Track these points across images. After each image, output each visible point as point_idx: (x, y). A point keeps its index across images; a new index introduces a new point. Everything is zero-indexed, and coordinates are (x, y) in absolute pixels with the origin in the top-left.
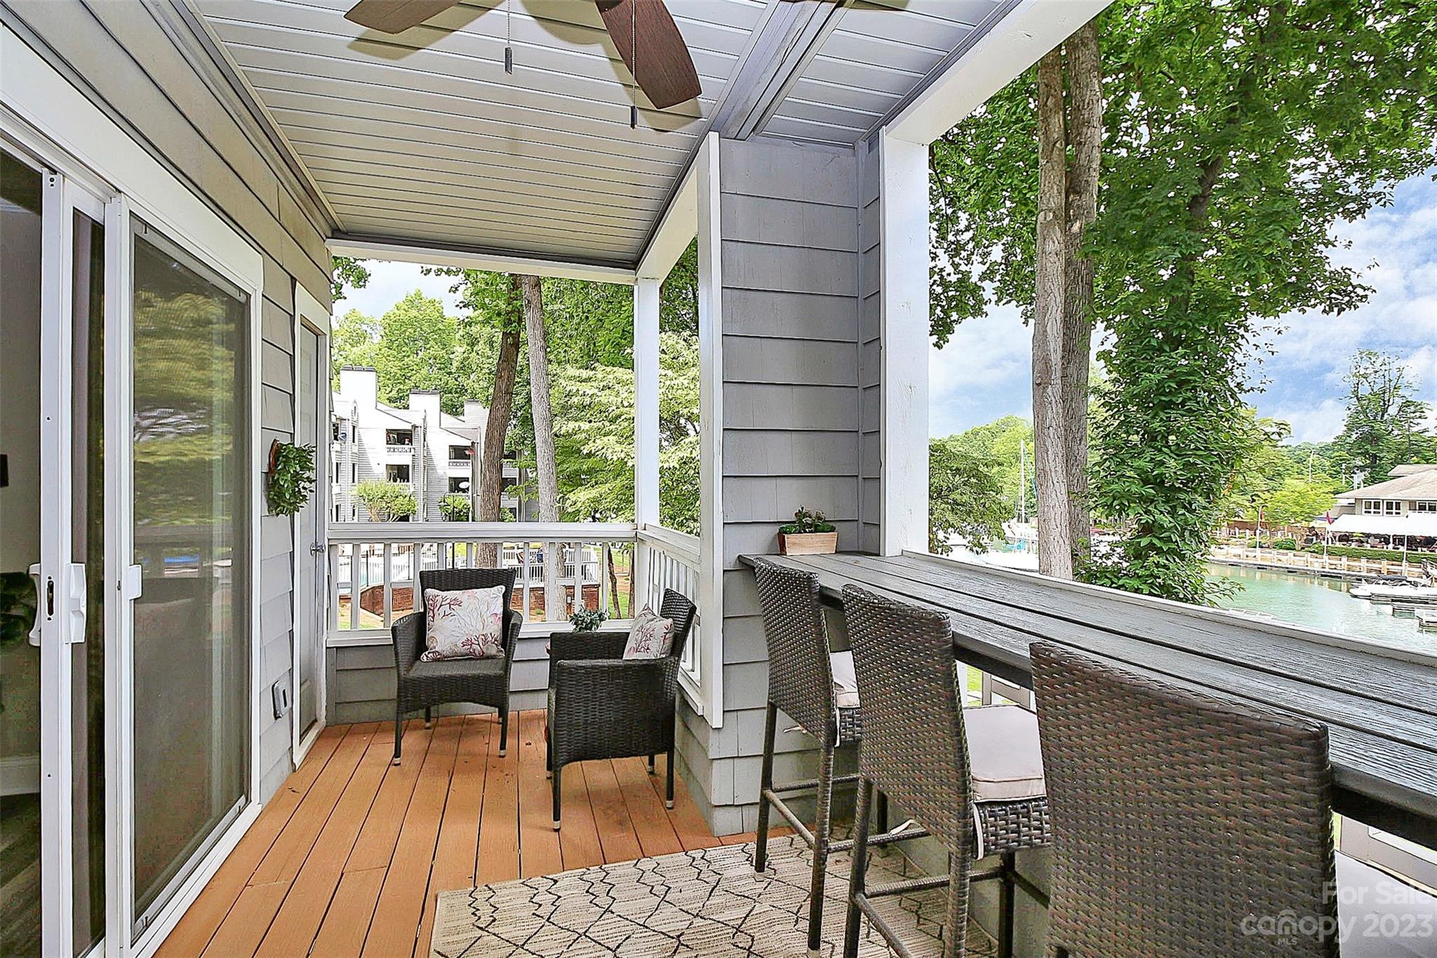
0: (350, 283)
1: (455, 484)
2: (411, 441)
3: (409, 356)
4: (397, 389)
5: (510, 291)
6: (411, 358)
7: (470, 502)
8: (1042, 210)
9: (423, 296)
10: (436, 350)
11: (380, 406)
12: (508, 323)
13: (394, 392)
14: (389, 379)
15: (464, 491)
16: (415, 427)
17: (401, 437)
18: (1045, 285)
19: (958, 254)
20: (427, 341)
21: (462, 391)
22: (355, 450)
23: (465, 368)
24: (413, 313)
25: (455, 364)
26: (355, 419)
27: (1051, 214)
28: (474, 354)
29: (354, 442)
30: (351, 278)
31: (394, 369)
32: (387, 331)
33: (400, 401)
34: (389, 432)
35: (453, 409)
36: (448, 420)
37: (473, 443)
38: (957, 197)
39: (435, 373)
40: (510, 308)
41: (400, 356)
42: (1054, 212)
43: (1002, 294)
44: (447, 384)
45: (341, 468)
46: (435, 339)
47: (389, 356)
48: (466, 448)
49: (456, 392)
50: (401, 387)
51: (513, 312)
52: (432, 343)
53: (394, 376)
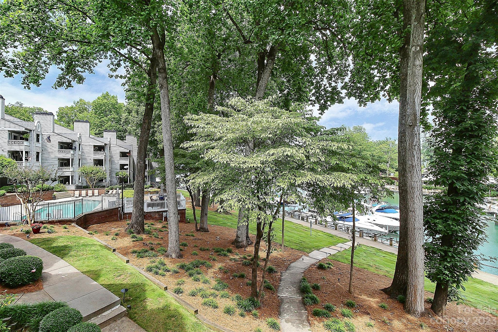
0: (75, 81)
1: (122, 167)
2: (104, 150)
3: (103, 117)
4: (98, 130)
5: (150, 85)
6: (104, 118)
7: (128, 174)
8: (414, 46)
9: (109, 94)
10: (114, 115)
11: (91, 136)
12: (148, 99)
13: (97, 131)
14: (95, 126)
15: (126, 169)
16: (106, 144)
17: (99, 149)
18: (414, 80)
19: (331, 79)
20: (111, 112)
21: (125, 131)
22: (80, 153)
23: (127, 122)
24: (105, 101)
25: (123, 120)
26: (80, 141)
27: (419, 48)
28: (130, 116)
29: (79, 150)
30: (76, 79)
31: (97, 122)
32: (94, 108)
33: (99, 134)
34: (95, 146)
35: (121, 138)
36: (120, 142)
37: (130, 151)
38: (332, 57)
39: (114, 124)
40: (149, 93)
41: (99, 117)
42: (420, 47)
43: (349, 95)
44: (119, 128)
45: (74, 161)
46: (114, 111)
47: (95, 117)
48: (127, 153)
49: (123, 132)
50: (100, 129)
51: (151, 94)
52: (113, 112)
53: (97, 125)
